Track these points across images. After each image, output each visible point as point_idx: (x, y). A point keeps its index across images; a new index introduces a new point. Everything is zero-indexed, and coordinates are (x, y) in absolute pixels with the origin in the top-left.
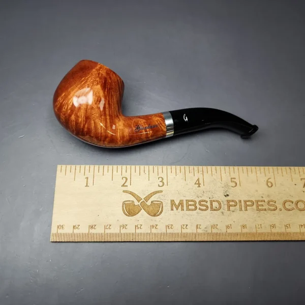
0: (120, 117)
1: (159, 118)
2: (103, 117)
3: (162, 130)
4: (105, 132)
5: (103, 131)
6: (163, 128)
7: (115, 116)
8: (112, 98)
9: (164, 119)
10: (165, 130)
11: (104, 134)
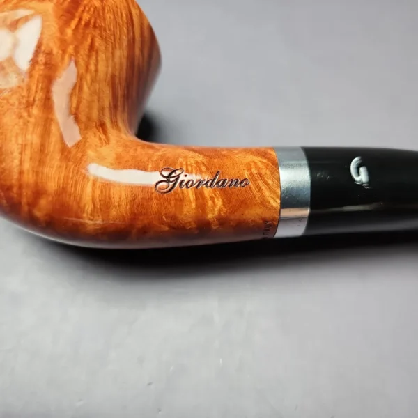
0: (112, 133)
1: (257, 159)
2: (35, 111)
3: (264, 203)
4: (37, 173)
5: (27, 166)
6: (267, 194)
7: (89, 118)
8: (89, 56)
9: (275, 165)
10: (276, 203)
11: (29, 178)
